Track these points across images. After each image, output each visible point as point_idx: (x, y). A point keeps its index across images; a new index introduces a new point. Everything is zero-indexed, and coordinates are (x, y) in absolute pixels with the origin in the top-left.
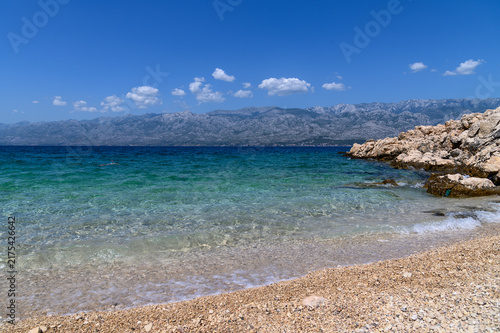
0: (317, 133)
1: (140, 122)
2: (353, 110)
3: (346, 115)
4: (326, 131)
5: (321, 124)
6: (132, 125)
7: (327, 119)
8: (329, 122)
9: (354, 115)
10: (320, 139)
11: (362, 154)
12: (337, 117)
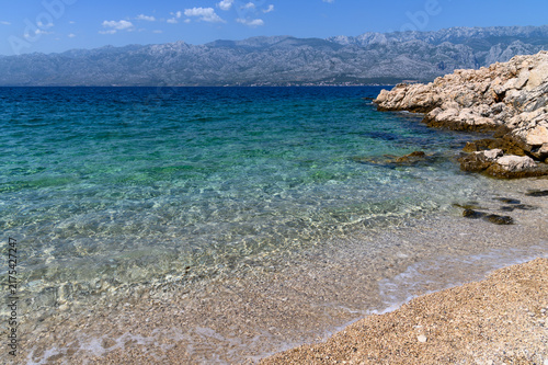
0: (339, 70)
1: (122, 56)
2: (383, 41)
3: (375, 46)
4: (350, 67)
5: (343, 58)
6: (113, 60)
7: (351, 51)
8: (354, 56)
9: (384, 46)
10: (342, 77)
11: (390, 104)
12: (364, 49)
